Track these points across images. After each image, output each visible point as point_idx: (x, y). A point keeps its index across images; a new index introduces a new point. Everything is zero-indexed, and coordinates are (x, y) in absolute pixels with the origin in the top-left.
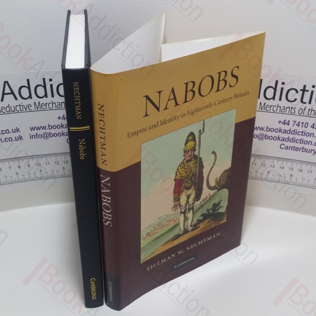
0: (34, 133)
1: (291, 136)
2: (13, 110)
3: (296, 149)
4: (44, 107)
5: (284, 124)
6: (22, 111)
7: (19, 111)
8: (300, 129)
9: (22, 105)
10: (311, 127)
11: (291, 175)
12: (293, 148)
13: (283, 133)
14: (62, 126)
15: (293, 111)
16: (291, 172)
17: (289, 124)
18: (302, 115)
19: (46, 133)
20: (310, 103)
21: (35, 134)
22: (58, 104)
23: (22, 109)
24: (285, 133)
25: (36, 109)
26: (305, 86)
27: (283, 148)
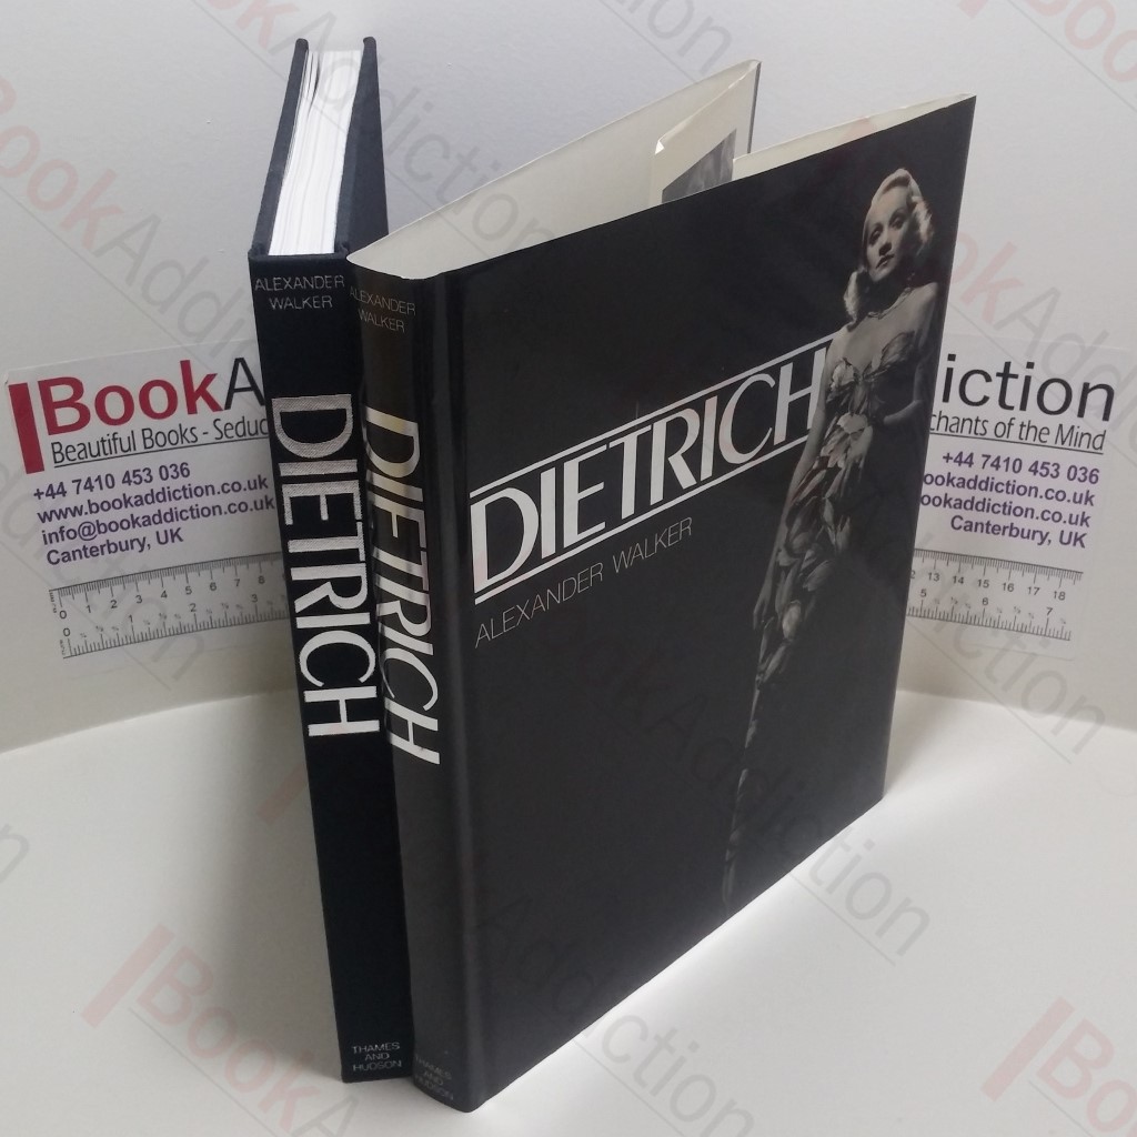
1: (979, 495)
2: (253, 431)
3: (993, 529)
8: (1002, 476)
10: (1030, 470)
17: (971, 464)
18: (1004, 438)
20: (1023, 407)
24: (963, 486)
26: (1007, 365)
27: (960, 527)
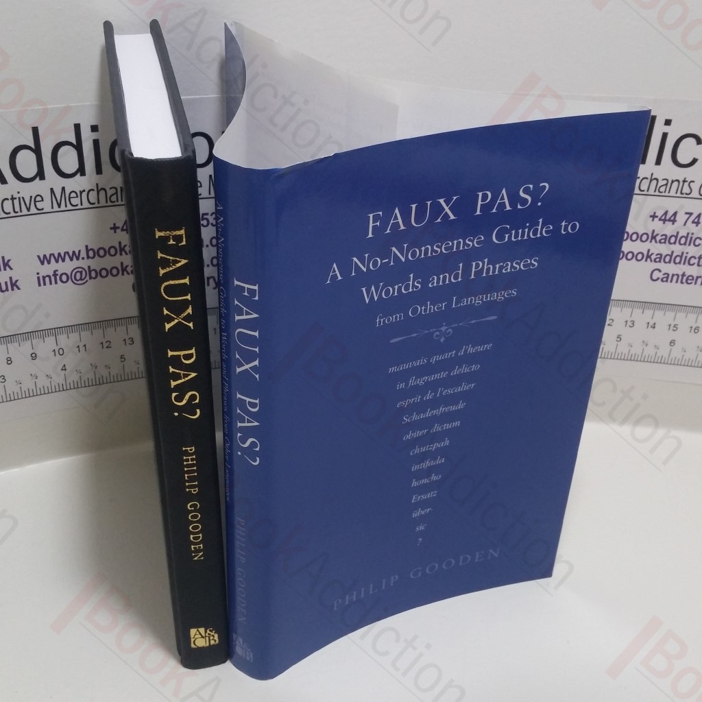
0: (48, 269)
4: (75, 201)
5: (664, 221)
6: (19, 214)
7: (10, 213)
9: (19, 198)
11: (672, 343)
12: (680, 277)
13: (660, 242)
14: (122, 249)
15: (686, 190)
16: (672, 335)
19: (80, 270)
21: (51, 273)
22: (113, 191)
23: (17, 209)
25: (56, 208)
